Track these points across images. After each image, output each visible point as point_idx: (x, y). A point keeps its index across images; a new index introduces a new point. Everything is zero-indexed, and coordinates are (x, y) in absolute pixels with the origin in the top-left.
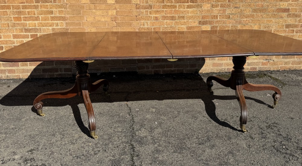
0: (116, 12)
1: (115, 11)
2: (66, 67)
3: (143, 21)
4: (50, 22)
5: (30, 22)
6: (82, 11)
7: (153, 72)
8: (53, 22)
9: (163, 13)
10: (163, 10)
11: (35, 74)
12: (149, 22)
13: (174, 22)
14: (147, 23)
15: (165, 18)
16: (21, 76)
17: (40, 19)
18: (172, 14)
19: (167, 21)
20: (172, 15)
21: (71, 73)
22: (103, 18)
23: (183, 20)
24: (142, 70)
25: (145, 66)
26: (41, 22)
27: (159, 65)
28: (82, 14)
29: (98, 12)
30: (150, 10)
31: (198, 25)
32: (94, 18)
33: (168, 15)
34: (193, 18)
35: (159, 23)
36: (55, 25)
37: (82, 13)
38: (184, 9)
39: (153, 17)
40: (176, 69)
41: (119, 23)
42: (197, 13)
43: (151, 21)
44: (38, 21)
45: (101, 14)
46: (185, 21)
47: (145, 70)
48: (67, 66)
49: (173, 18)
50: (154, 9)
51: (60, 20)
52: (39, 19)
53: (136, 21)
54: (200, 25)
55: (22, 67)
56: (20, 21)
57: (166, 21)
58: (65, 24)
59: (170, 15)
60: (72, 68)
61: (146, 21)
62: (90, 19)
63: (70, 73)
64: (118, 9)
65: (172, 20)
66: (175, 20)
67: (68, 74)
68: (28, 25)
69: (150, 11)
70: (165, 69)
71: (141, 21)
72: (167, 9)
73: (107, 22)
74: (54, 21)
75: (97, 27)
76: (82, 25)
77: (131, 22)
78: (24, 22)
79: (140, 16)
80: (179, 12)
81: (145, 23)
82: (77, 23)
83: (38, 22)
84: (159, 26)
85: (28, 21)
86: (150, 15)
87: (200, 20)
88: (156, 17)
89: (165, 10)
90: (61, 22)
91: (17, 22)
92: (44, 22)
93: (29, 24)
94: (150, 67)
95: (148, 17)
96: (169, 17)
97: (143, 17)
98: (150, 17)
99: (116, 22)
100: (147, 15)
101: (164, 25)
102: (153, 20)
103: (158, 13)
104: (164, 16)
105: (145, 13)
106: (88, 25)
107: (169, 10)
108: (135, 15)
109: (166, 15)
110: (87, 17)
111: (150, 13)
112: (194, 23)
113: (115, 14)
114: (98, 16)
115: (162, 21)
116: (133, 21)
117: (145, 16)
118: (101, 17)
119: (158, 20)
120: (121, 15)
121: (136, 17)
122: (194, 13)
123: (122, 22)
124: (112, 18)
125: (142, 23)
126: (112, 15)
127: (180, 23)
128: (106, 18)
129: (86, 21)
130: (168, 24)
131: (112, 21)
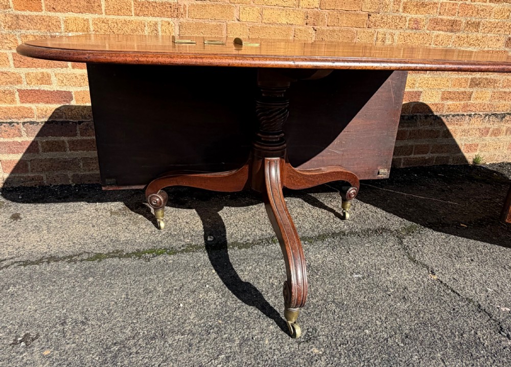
3: (385, 29)
4: (134, 18)
5: (71, 15)
8: (141, 18)
9: (435, 11)
11: (88, 173)
12: (397, 32)
13: (454, 36)
14: (392, 35)
15: (436, 23)
16: (45, 178)
17: (103, 8)
18: (454, 15)
19: (441, 32)
20: (453, 18)
22: (284, 13)
23: (475, 34)
26: (104, 16)
27: (401, 147)
28: (227, 1)
31: (503, 48)
32: (261, 14)
33: (445, 17)
34: (497, 29)
35: (421, 37)
36: (146, 28)
38: (484, 4)
39: (410, 20)
40: (435, 155)
41: (323, 31)
43: (402, 30)
44: (95, 12)
45: (280, 3)
46: (480, 35)
49: (453, 26)
51: (161, 14)
52: (99, 6)
53: (367, 30)
54: (507, 49)
55: (49, 153)
56: (36, 10)
57: (436, 33)
58: (177, 28)
59: (450, 18)
61: (391, 31)
62: (250, 16)
65: (452, 31)
66: (459, 30)
68: (63, 26)
69: (406, 3)
70: (412, 156)
71: (378, 30)
73: (293, 28)
74: (144, 15)
76: (225, 32)
77: (354, 29)
78: (52, 14)
79: (378, 15)
80: (471, 11)
81: (388, 36)
82: (213, 25)
83: (96, 16)
85: (64, 10)
86: (402, 14)
88: (416, 22)
90: (166, 19)
91: (27, 13)
92: (115, 17)
93: (65, 22)
95: (398, 20)
96: (445, 23)
97: (386, 18)
98: (403, 19)
99: (315, 30)
100: (396, 14)
101: (430, 44)
102: (408, 27)
103: (422, 9)
104: (435, 19)
105: (393, 7)
106: (241, 33)
107: (449, 3)
108: (367, 10)
109: (440, 17)
110: (241, 10)
111: (404, 9)
112: (495, 43)
113: (318, 6)
114: (271, 9)
115: (428, 32)
116: (358, 29)
117: (391, 16)
118: (279, 12)
119: (419, 29)
120: (333, 8)
121: (369, 18)
122: (502, 16)
123: (331, 28)
124: (307, 17)
125: (380, 36)
126: (308, 7)
127: (466, 40)
128: (293, 16)
129: (237, 22)
130: (440, 41)
131: (307, 24)
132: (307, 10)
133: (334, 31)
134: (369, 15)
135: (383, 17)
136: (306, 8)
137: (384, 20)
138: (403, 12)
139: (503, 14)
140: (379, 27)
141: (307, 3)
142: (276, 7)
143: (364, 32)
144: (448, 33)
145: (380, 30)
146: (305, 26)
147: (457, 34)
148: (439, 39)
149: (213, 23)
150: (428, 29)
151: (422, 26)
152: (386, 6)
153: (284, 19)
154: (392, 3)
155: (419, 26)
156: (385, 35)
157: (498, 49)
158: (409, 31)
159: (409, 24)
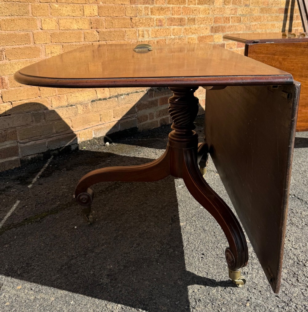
0: (99, 8)
1: (96, 7)
2: (4, 147)
3: (142, 28)
6: (30, 6)
7: (159, 123)
9: (169, 12)
10: (169, 6)
12: (150, 29)
13: (183, 28)
14: (148, 31)
15: (172, 21)
18: (180, 15)
19: (175, 27)
20: (180, 17)
21: (16, 158)
22: (75, 21)
23: (194, 26)
24: (144, 123)
25: (148, 115)
28: (31, 15)
29: (64, 8)
30: (152, 6)
31: (210, 34)
32: (58, 23)
33: (176, 16)
34: (205, 22)
35: (165, 31)
37: (30, 12)
38: (195, 6)
39: (156, 20)
41: (103, 32)
42: (209, 13)
43: (152, 28)
45: (70, 14)
46: (196, 26)
47: (149, 121)
48: (6, 143)
49: (181, 22)
50: (156, 4)
53: (131, 29)
54: (212, 34)
57: (172, 27)
59: (178, 16)
60: (17, 146)
61: (146, 28)
62: (50, 25)
63: (14, 158)
64: (101, 3)
65: (181, 25)
66: (184, 24)
67: (11, 162)
69: (151, 9)
71: (139, 29)
72: (174, 6)
73: (82, 32)
75: (64, 44)
76: (32, 39)
77: (124, 29)
79: (137, 18)
80: (189, 11)
81: (145, 32)
84: (164, 37)
86: (151, 16)
87: (212, 25)
88: (160, 21)
89: (171, 6)
94: (155, 114)
95: (149, 21)
96: (176, 20)
97: (142, 20)
98: (152, 20)
99: (98, 32)
100: (147, 17)
101: (171, 35)
102: (156, 25)
103: (162, 12)
104: (170, 18)
105: (145, 12)
106: (45, 39)
107: (176, 7)
108: (130, 15)
109: (173, 16)
110: (42, 22)
111: (152, 13)
112: (205, 31)
113: (97, 14)
114: (65, 18)
115: (168, 27)
116: (126, 29)
117: (145, 18)
118: (71, 21)
119: (163, 26)
120: (107, 15)
121: (131, 20)
122: (205, 13)
123: (108, 30)
124: (91, 23)
125: (140, 33)
126: (91, 15)
127: (190, 30)
128: (81, 23)
129: (40, 30)
130: (176, 32)
131: (91, 28)
132: (90, 18)
133: (111, 32)
134: (131, 19)
135: (140, 19)
136: (89, 16)
137: (141, 21)
138: (151, 15)
139: (206, 12)
140: (139, 26)
141: (89, 13)
142: (68, 17)
143: (130, 31)
144: (179, 27)
145: (140, 29)
146: (91, 29)
147: (184, 27)
148: (175, 31)
149: (22, 33)
150: (167, 26)
151: (164, 24)
152: (141, 12)
153: (75, 26)
154: (144, 9)
155: (162, 24)
156: (143, 32)
157: (207, 35)
158: (157, 28)
159: (156, 23)
